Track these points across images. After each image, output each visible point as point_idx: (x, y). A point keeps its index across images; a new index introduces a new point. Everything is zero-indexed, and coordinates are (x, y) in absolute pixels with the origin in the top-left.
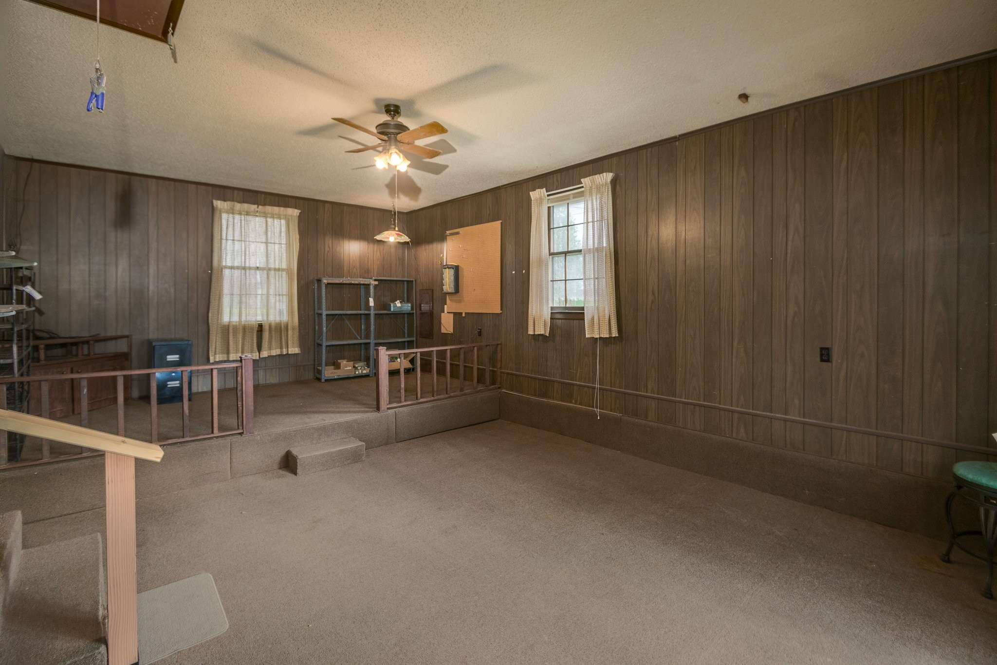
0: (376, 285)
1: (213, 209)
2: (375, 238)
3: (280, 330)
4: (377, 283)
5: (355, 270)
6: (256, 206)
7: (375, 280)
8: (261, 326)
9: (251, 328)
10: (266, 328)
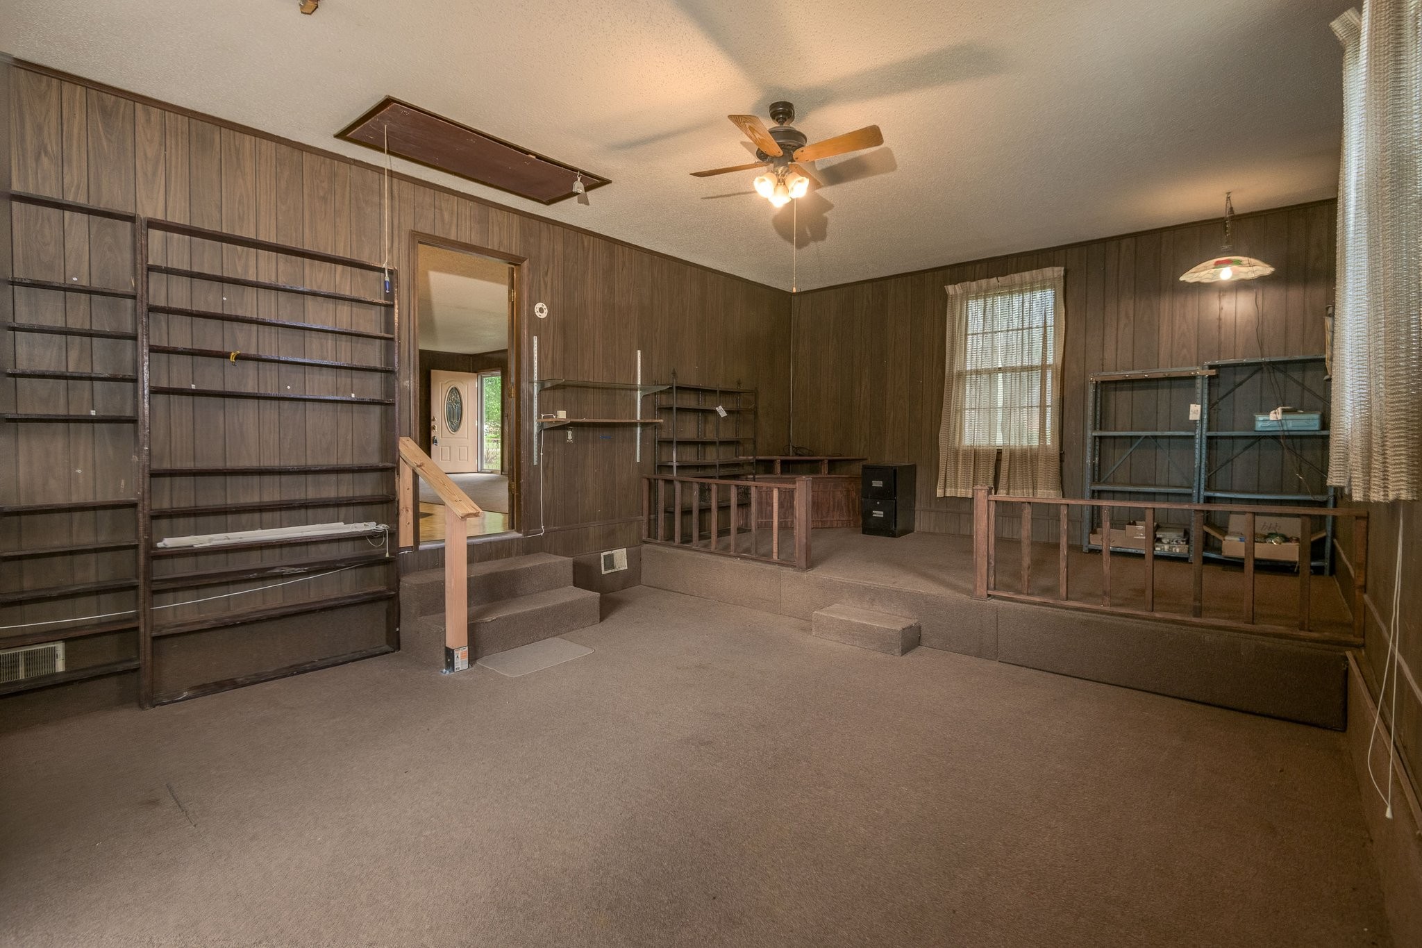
0: (1210, 377)
1: (945, 296)
2: (1182, 279)
3: (1024, 460)
4: (1213, 372)
5: (1185, 351)
6: (995, 279)
7: (1211, 367)
8: (999, 452)
9: (987, 454)
10: (1005, 455)
